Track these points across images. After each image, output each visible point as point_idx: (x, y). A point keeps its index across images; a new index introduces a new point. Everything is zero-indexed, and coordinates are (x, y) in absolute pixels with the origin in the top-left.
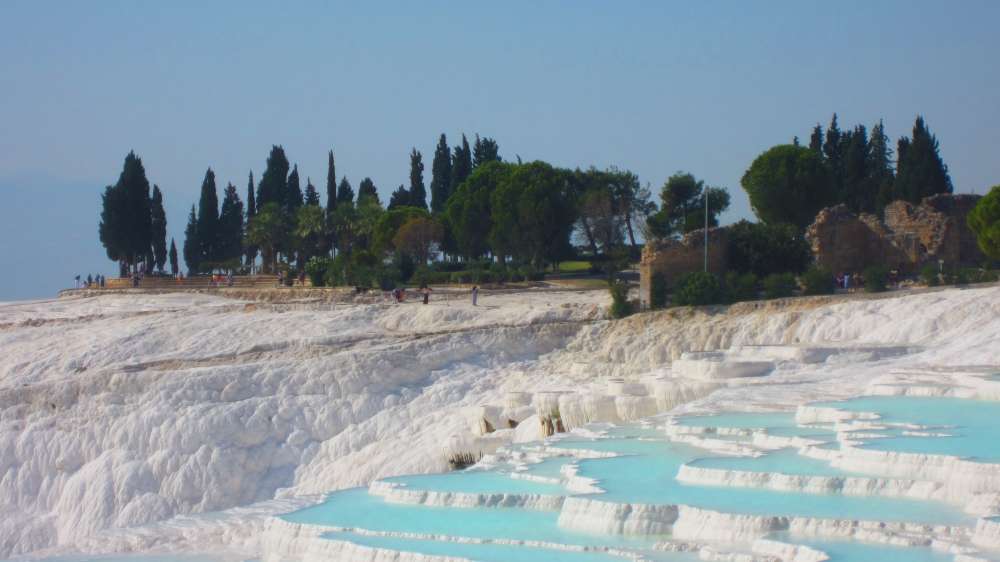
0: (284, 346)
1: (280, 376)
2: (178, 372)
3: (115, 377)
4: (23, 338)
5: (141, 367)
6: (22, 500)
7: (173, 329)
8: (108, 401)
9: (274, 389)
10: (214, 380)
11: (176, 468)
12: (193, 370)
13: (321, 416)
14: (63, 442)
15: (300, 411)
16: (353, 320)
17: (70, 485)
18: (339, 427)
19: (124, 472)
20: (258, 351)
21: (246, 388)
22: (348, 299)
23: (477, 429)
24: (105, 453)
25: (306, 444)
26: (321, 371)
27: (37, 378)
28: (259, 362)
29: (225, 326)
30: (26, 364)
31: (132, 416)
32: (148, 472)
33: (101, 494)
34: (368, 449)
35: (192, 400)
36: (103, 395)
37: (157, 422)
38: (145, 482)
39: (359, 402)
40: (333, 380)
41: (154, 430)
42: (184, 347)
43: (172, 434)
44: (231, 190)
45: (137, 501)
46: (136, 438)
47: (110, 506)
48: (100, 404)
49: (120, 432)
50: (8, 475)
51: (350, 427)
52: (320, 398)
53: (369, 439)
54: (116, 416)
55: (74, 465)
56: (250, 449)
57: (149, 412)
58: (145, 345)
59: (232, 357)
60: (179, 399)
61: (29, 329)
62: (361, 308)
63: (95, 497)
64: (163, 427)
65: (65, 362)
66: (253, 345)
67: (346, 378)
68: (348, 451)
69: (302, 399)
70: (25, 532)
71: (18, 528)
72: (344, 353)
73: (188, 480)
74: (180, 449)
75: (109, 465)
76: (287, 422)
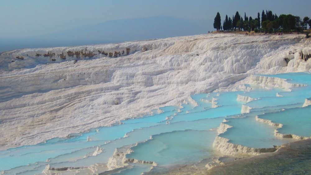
0: (256, 41)
1: (257, 46)
2: (242, 45)
3: (232, 46)
4: (216, 39)
5: (236, 44)
6: (219, 63)
7: (239, 39)
8: (231, 49)
9: (256, 47)
10: (247, 46)
11: (242, 59)
12: (244, 45)
13: (263, 52)
14: (225, 55)
15: (260, 51)
16: (266, 38)
17: (226, 61)
18: (266, 53)
19: (234, 59)
20: (253, 42)
21: (252, 47)
22: (265, 35)
23: (288, 54)
24: (231, 56)
25: (261, 56)
26: (263, 45)
27: (220, 45)
28: (253, 44)
29: (247, 38)
30: (217, 43)
31: (235, 51)
32: (238, 59)
33: (231, 62)
34: (271, 57)
35: (244, 49)
36: (230, 48)
37: (239, 52)
38: (237, 61)
39: (269, 50)
40: (265, 46)
41: (238, 53)
42: (241, 41)
43: (241, 54)
44: (230, 18)
45: (237, 63)
46: (236, 54)
47: (232, 65)
48: (230, 49)
49: (233, 53)
50: (217, 59)
51: (268, 53)
52: (263, 49)
53: (271, 55)
54: (233, 51)
55: (226, 58)
56: (253, 56)
57: (238, 51)
58: (235, 41)
59: (249, 43)
60: (242, 49)
61: (216, 38)
62: (267, 36)
63: (230, 63)
64: (240, 53)
65: (224, 43)
66: (252, 41)
67: (267, 46)
68: (267, 57)
69: (260, 49)
70: (220, 67)
71: (219, 67)
72: (266, 43)
73: (244, 61)
74: (242, 56)
75: (232, 58)
76: (258, 52)
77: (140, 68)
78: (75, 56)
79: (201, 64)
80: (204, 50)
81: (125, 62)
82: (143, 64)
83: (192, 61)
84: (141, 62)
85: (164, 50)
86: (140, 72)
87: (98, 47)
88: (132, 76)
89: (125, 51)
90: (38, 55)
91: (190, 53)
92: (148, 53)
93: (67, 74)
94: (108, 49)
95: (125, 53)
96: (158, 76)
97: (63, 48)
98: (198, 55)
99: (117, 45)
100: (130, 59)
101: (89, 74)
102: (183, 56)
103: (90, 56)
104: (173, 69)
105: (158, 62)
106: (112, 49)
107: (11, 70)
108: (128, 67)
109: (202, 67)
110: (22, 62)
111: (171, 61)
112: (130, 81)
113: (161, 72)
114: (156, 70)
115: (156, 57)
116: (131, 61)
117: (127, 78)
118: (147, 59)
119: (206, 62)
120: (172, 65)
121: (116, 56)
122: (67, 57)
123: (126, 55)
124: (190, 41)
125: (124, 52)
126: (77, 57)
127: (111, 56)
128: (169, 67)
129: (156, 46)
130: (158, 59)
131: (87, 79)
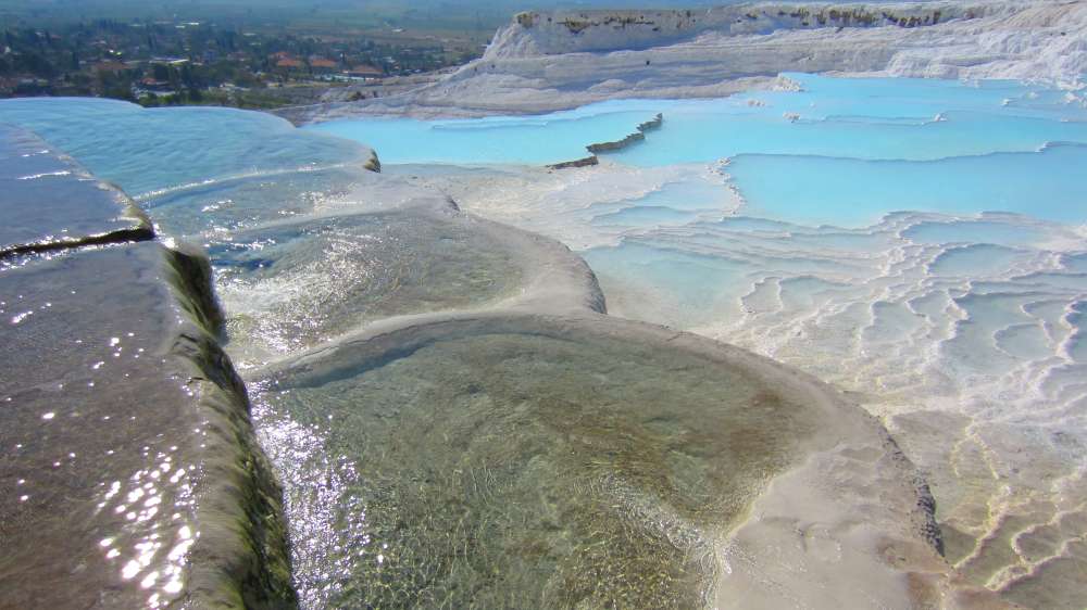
77: (943, 50)
78: (841, 19)
79: (1063, 53)
80: (1081, 25)
81: (923, 37)
82: (952, 44)
83: (1048, 45)
84: (949, 40)
85: (1005, 20)
86: (940, 57)
87: (883, 7)
88: (924, 63)
89: (932, 17)
90: (782, 14)
91: (1050, 29)
92: (971, 23)
93: (816, 49)
94: (901, 11)
95: (931, 20)
96: (970, 68)
97: (826, 4)
98: (1063, 34)
99: (919, 4)
100: (934, 32)
101: (851, 53)
102: (1033, 34)
103: (867, 21)
104: (1004, 58)
105: (981, 42)
106: (908, 11)
107: (733, 35)
108: (923, 46)
109: (1063, 57)
110: (753, 23)
111: (1005, 41)
112: (917, 73)
113: (980, 62)
114: (971, 57)
115: (981, 31)
116: (934, 35)
117: (915, 65)
118: (965, 34)
119: (1074, 49)
120: (1004, 50)
121: (912, 25)
122: (828, 21)
123: (930, 25)
124: (1061, 5)
125: (928, 18)
126: (845, 21)
127: (902, 24)
128: (997, 53)
129: (992, 10)
130: (982, 37)
131: (845, 62)
